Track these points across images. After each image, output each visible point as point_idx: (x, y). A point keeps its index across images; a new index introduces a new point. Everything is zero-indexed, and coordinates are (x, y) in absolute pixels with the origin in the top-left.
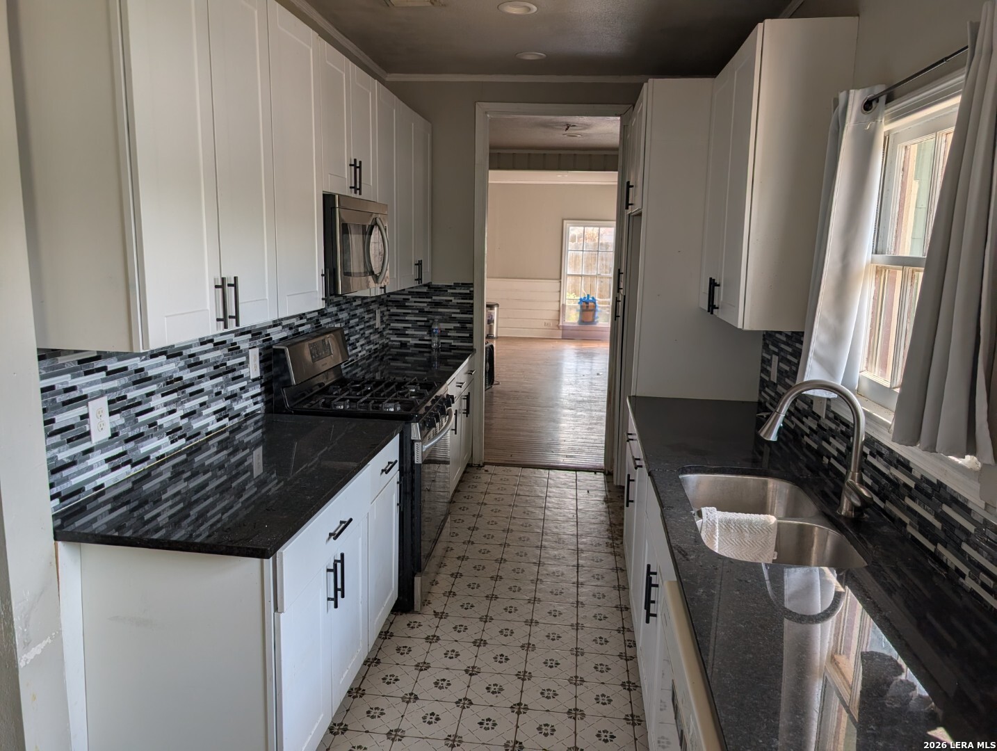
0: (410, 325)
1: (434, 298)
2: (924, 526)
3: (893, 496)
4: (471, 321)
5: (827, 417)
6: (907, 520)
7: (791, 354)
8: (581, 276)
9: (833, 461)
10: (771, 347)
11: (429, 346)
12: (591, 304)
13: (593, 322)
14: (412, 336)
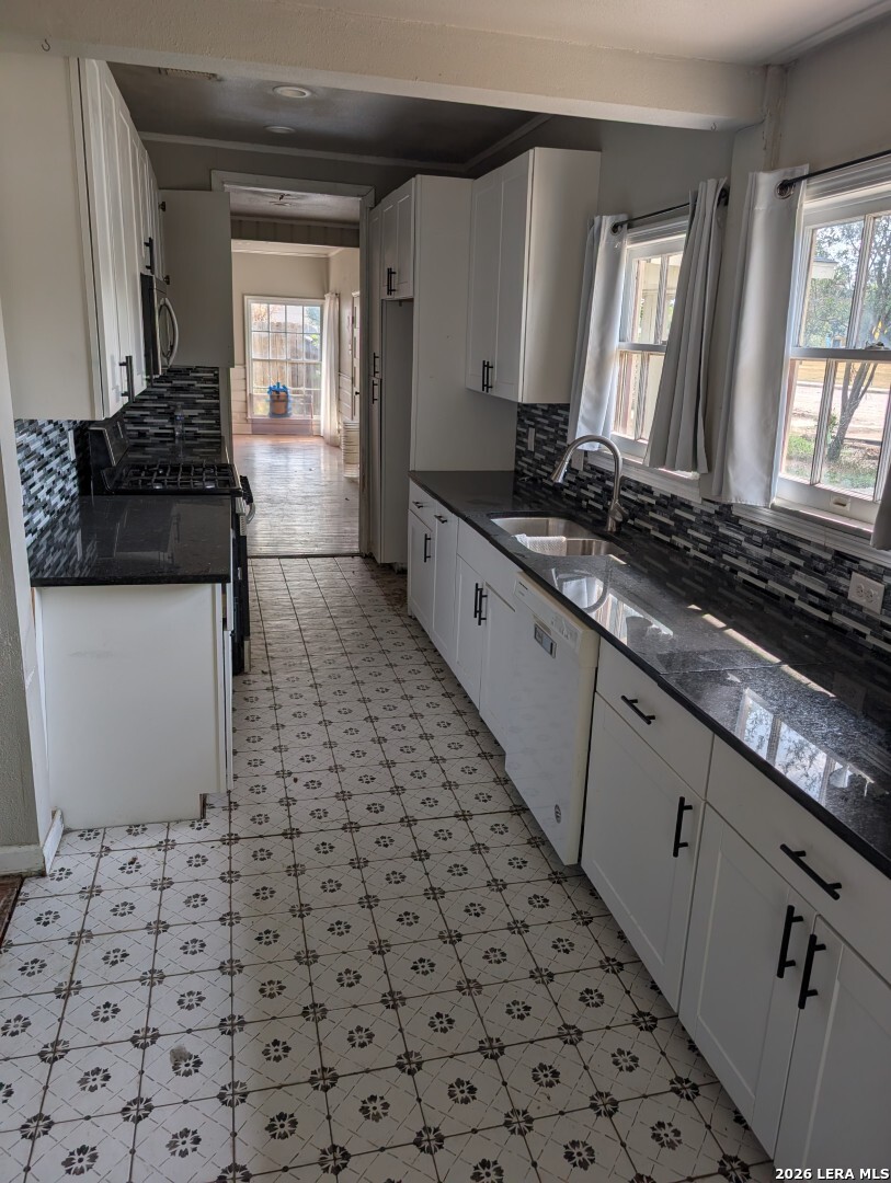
0: (148, 413)
1: (174, 382)
2: (663, 528)
3: (641, 514)
4: (217, 407)
5: (585, 470)
6: (650, 527)
7: (548, 425)
8: (269, 361)
9: (591, 502)
10: (527, 422)
11: (173, 435)
12: (282, 393)
13: (285, 414)
14: (152, 425)
